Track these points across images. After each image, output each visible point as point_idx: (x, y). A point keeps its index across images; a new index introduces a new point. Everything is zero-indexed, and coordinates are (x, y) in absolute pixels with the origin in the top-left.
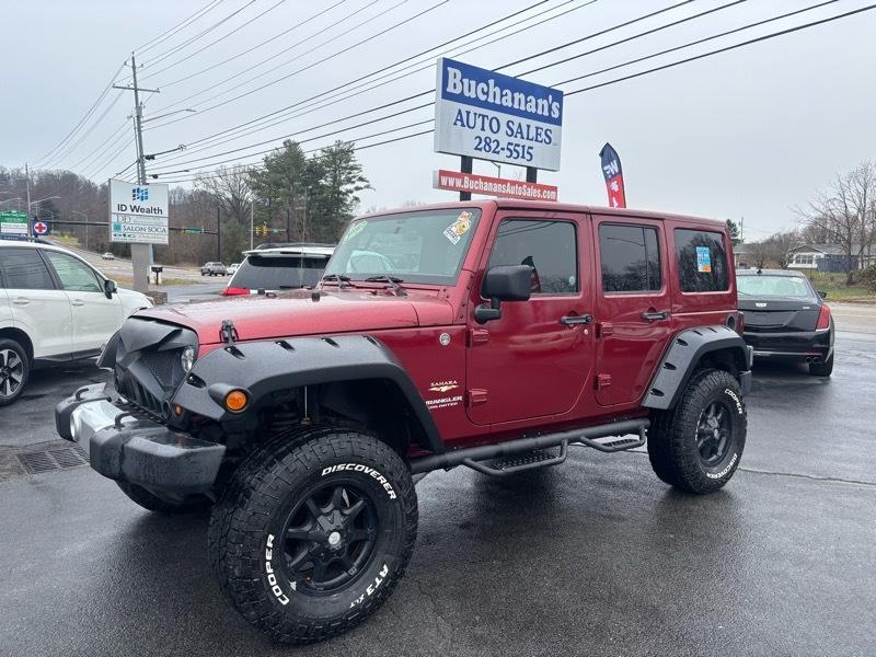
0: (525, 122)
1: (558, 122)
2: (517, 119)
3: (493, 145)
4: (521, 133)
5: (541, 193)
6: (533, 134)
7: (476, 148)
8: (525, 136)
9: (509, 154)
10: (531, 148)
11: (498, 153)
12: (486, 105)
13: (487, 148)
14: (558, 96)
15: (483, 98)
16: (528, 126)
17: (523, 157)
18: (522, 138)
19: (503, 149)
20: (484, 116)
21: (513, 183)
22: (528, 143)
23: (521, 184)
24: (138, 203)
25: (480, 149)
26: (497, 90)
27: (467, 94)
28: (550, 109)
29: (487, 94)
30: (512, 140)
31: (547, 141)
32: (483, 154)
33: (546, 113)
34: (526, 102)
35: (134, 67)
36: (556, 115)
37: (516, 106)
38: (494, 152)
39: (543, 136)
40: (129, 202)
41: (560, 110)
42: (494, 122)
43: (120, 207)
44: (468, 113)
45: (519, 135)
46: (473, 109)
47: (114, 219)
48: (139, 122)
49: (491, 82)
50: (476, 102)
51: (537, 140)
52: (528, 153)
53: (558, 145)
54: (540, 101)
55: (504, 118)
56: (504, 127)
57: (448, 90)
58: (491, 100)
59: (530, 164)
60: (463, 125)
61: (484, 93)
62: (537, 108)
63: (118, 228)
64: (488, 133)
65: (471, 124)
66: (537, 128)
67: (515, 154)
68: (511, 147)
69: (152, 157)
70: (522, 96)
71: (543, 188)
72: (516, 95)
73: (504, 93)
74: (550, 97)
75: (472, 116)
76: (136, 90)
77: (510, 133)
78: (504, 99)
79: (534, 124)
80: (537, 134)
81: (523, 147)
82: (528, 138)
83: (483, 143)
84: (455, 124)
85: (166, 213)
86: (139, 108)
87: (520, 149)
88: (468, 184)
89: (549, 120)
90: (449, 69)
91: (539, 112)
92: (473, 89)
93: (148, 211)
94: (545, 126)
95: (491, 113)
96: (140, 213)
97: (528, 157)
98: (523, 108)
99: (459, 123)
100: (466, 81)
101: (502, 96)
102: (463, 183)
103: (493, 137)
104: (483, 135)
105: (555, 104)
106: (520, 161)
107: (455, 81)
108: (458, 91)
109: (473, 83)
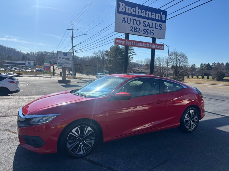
0: (151, 22)
1: (165, 22)
2: (147, 21)
3: (138, 30)
4: (149, 25)
5: (158, 47)
6: (154, 26)
7: (131, 31)
8: (151, 26)
9: (144, 33)
10: (154, 31)
11: (140, 32)
12: (135, 15)
13: (135, 31)
14: (165, 12)
15: (134, 13)
16: (152, 23)
17: (150, 34)
18: (150, 27)
19: (142, 31)
20: (134, 20)
21: (146, 43)
22: (152, 29)
23: (149, 43)
24: (64, 57)
25: (133, 31)
26: (140, 10)
27: (127, 12)
28: (161, 17)
29: (135, 12)
30: (146, 28)
31: (160, 28)
32: (133, 32)
33: (160, 19)
34: (151, 15)
35: (72, 24)
36: (164, 19)
37: (147, 16)
38: (138, 32)
39: (158, 27)
40: (62, 57)
41: (166, 18)
42: (138, 21)
43: (60, 58)
44: (127, 18)
45: (148, 26)
46: (129, 17)
47: (58, 61)
48: (73, 38)
49: (137, 8)
50: (131, 14)
51: (156, 28)
52: (152, 32)
53: (164, 30)
54: (157, 14)
55: (142, 20)
56: (142, 23)
57: (119, 10)
58: (137, 14)
59: (153, 36)
60: (125, 22)
61: (134, 11)
62: (156, 17)
63: (59, 63)
64: (135, 25)
65: (129, 22)
66: (156, 24)
67: (147, 33)
68: (145, 31)
69: (75, 46)
70: (150, 13)
71: (158, 45)
72: (147, 12)
73: (142, 11)
74: (161, 13)
75: (129, 20)
76: (72, 30)
77: (144, 25)
78: (142, 13)
79: (154, 22)
80: (156, 26)
81: (150, 30)
82: (152, 27)
83: (134, 29)
84: (122, 22)
85: (71, 60)
86: (73, 34)
87: (149, 31)
88: (127, 43)
89: (161, 21)
90: (120, 3)
91: (157, 18)
92: (129, 10)
93: (67, 59)
94: (159, 23)
95: (137, 19)
96: (64, 59)
97: (152, 34)
98: (150, 17)
99: (124, 22)
100: (127, 7)
101: (141, 13)
102: (125, 42)
103: (138, 27)
104: (134, 26)
105: (163, 16)
106: (149, 35)
107: (122, 7)
108: (123, 11)
109: (130, 8)
